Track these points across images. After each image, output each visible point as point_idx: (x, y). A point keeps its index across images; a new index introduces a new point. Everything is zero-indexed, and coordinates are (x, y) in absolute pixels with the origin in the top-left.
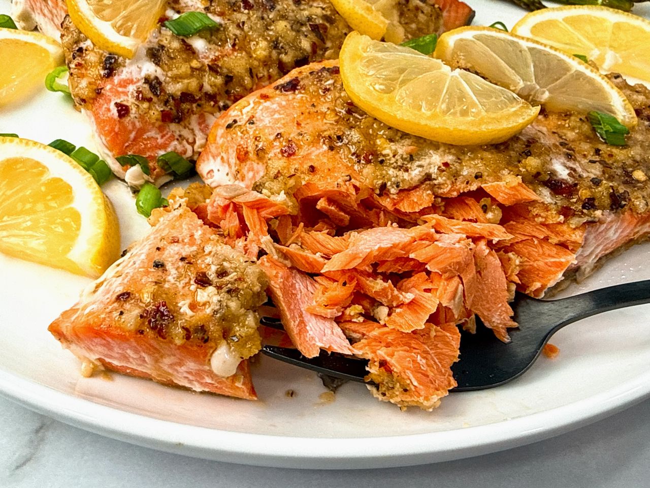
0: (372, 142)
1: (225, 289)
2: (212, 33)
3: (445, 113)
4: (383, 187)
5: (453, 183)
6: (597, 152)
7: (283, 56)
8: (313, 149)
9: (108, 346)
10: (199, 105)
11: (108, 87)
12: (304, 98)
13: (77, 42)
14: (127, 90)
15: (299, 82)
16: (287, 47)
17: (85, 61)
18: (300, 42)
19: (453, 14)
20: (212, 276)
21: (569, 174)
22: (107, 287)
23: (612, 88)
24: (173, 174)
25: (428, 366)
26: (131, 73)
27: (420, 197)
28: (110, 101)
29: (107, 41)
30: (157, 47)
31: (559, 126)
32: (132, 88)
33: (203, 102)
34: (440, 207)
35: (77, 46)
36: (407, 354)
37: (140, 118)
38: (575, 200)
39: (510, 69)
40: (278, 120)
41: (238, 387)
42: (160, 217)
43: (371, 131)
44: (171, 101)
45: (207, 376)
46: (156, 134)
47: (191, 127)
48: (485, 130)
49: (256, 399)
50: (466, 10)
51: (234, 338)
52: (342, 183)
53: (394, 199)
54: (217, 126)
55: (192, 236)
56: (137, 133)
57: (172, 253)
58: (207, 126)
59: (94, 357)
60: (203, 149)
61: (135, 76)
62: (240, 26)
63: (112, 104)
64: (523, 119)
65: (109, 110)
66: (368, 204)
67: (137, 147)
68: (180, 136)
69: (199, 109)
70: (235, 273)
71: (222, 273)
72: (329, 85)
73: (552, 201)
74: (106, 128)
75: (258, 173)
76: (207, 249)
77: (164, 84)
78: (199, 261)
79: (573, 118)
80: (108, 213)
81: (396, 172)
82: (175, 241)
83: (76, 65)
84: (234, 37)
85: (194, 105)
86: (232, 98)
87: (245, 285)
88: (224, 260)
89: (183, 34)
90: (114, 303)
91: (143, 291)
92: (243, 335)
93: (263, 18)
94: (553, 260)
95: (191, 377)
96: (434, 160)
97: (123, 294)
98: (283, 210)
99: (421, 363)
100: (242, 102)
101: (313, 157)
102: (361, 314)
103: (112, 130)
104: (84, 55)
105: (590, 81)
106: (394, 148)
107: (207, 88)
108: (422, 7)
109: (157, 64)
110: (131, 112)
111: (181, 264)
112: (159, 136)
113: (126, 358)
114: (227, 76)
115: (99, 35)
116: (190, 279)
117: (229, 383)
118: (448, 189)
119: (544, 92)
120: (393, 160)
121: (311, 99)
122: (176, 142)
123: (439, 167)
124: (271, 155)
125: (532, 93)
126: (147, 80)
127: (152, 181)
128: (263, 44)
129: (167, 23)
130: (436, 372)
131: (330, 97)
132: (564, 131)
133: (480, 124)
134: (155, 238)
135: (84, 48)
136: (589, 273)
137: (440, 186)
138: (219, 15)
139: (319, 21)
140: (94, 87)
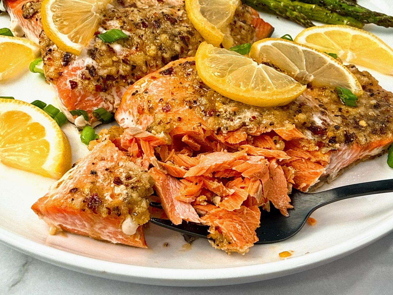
0: (213, 105)
1: (130, 186)
2: (125, 41)
3: (253, 88)
4: (219, 129)
5: (258, 128)
6: (340, 110)
7: (164, 54)
8: (181, 108)
9: (65, 218)
10: (117, 82)
11: (66, 71)
12: (176, 79)
13: (48, 46)
14: (76, 73)
15: (173, 69)
16: (167, 49)
17: (53, 56)
18: (174, 47)
19: (261, 30)
20: (123, 179)
21: (322, 123)
22: (65, 184)
23: (350, 73)
24: (102, 120)
25: (242, 229)
26: (79, 64)
27: (239, 136)
28: (67, 79)
29: (65, 45)
30: (93, 49)
31: (319, 95)
32: (79, 72)
33: (119, 80)
34: (251, 141)
35: (48, 48)
36: (231, 223)
37: (84, 89)
38: (325, 138)
39: (292, 63)
40: (161, 91)
41: (137, 241)
42: (94, 145)
43: (212, 98)
44: (101, 80)
45: (120, 234)
46: (92, 98)
47: (112, 94)
48: (275, 98)
49: (147, 247)
50: (269, 27)
51: (135, 214)
52: (196, 127)
53: (225, 136)
54: (127, 93)
55: (112, 156)
56: (82, 97)
57: (101, 166)
58: (121, 93)
59: (56, 224)
60: (119, 106)
61: (81, 66)
62: (140, 37)
63: (68, 81)
64: (297, 92)
65: (66, 84)
66: (211, 139)
67: (81, 105)
68: (106, 99)
69: (117, 84)
70: (136, 178)
71: (129, 178)
72: (190, 71)
73: (312, 139)
74: (64, 95)
75: (149, 121)
76: (121, 164)
77: (97, 70)
78: (116, 171)
79: (327, 91)
80: (65, 142)
81: (226, 121)
82: (103, 159)
83: (48, 59)
84: (137, 43)
85: (114, 82)
86: (136, 78)
87: (141, 184)
88: (130, 170)
89: (108, 41)
90: (69, 194)
91: (85, 187)
92: (140, 212)
93: (153, 33)
94: (313, 171)
95: (111, 235)
96: (248, 115)
97: (74, 189)
98: (163, 142)
99: (238, 228)
100: (141, 80)
101: (180, 113)
102: (205, 201)
103: (68, 96)
104: (52, 53)
105: (337, 70)
106: (225, 108)
107: (121, 72)
108: (243, 26)
109: (93, 59)
110: (78, 85)
111: (106, 172)
112: (94, 99)
113: (74, 224)
114: (133, 66)
115: (61, 42)
116: (111, 181)
117: (132, 238)
118: (255, 131)
119: (310, 76)
120: (225, 115)
121: (180, 79)
122: (103, 103)
123: (250, 119)
124: (157, 111)
125: (304, 76)
126: (88, 68)
127: (90, 124)
128: (153, 47)
129: (99, 35)
130: (247, 233)
131: (190, 78)
132: (322, 98)
133: (272, 95)
134: (91, 157)
135: (52, 49)
136: (334, 178)
137: (250, 129)
138: (128, 31)
139: (185, 35)
140: (58, 72)
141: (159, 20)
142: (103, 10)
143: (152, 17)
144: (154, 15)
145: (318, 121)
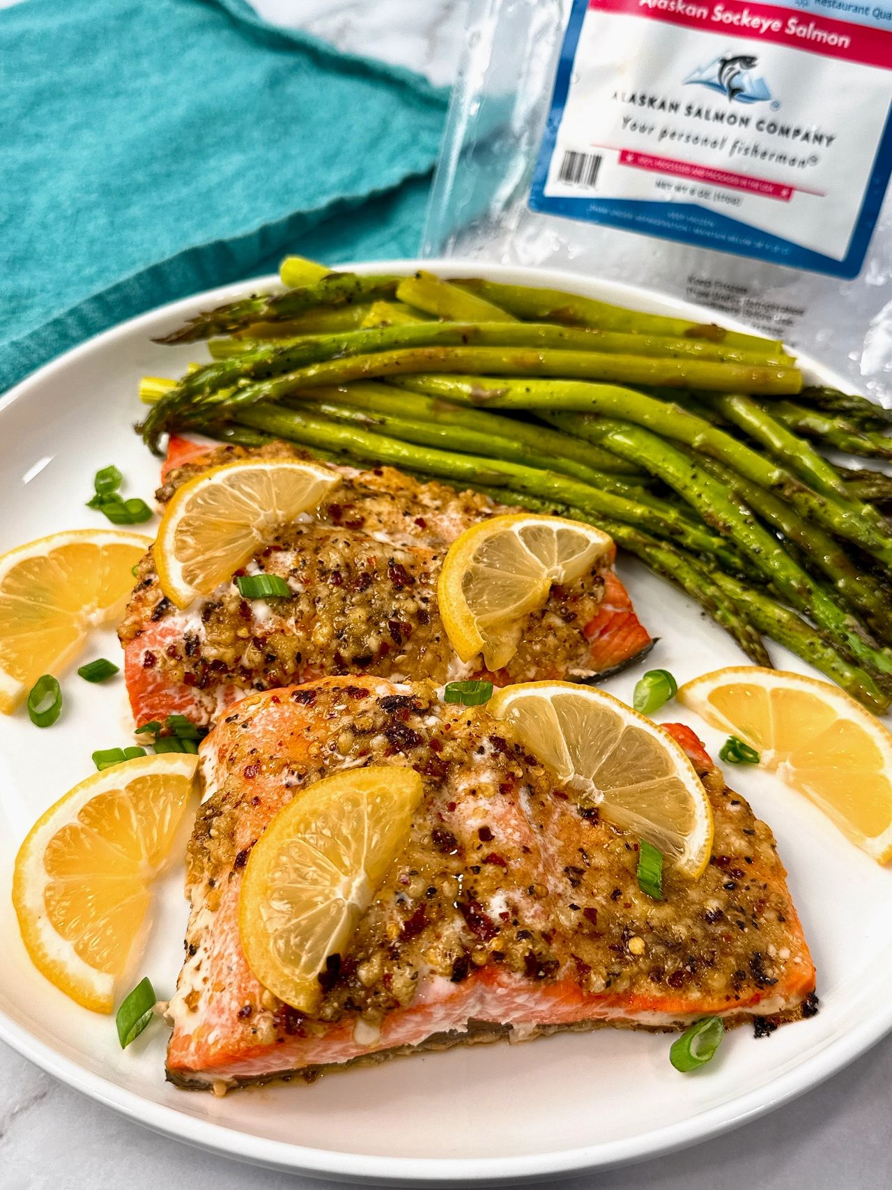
6: (614, 893)
7: (342, 651)
10: (229, 677)
11: (150, 631)
12: (306, 717)
13: (150, 572)
14: (166, 640)
15: (316, 695)
16: (351, 640)
17: (146, 596)
18: (368, 639)
21: (502, 915)
26: (176, 624)
28: (144, 647)
29: (170, 583)
30: (216, 603)
32: (169, 640)
33: (235, 674)
35: (149, 577)
37: (162, 674)
38: (479, 947)
40: (266, 733)
44: (201, 665)
46: (175, 692)
47: (215, 695)
56: (156, 687)
58: (232, 699)
61: (178, 628)
62: (314, 602)
63: (145, 650)
65: (137, 655)
67: (152, 700)
68: (200, 702)
69: (229, 680)
72: (337, 710)
74: (129, 674)
77: (201, 645)
79: (618, 841)
83: (136, 598)
84: (300, 614)
85: (224, 676)
86: (269, 679)
93: (344, 599)
103: (133, 677)
104: (148, 589)
107: (245, 662)
109: (204, 622)
110: (157, 664)
112: (177, 696)
114: (269, 656)
115: (168, 576)
119: (598, 795)
121: (313, 720)
122: (193, 707)
126: (187, 637)
128: (325, 630)
129: (241, 578)
132: (596, 852)
135: (153, 582)
138: (301, 582)
139: (404, 619)
140: (137, 628)
141: (375, 573)
142: (283, 524)
143: (363, 564)
144: (369, 560)
145: (496, 906)
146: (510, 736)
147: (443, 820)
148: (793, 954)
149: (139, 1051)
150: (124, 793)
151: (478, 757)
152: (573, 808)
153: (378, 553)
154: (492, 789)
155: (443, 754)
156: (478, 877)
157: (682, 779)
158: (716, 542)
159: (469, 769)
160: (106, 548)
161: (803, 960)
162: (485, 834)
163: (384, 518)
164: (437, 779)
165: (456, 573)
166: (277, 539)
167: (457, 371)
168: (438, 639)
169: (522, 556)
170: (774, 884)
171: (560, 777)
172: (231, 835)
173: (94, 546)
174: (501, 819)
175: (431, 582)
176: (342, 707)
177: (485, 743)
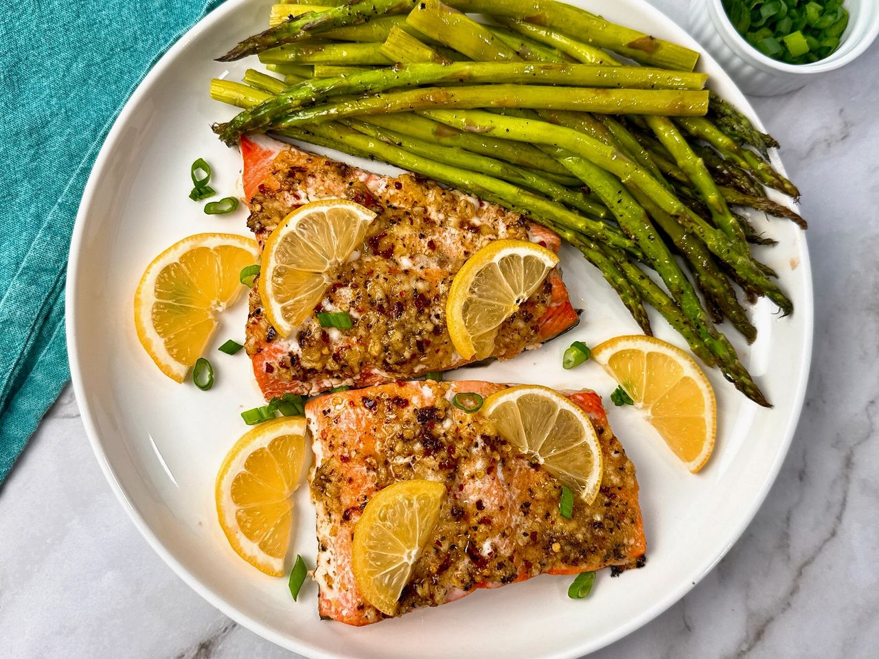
7: (387, 360)
10: (319, 375)
11: (266, 349)
12: (372, 421)
13: (258, 304)
14: (277, 356)
15: (377, 403)
16: (393, 353)
17: (259, 323)
18: (404, 352)
21: (490, 553)
26: (283, 346)
30: (306, 331)
32: (280, 356)
33: (323, 373)
35: (258, 307)
37: (279, 375)
44: (302, 372)
46: (287, 382)
47: (311, 382)
56: (275, 381)
61: (285, 349)
62: (368, 327)
63: (265, 362)
68: (302, 386)
72: (391, 419)
77: (300, 360)
83: (253, 322)
85: (316, 374)
89: (327, 324)
93: (387, 324)
101: (355, 472)
103: (260, 376)
104: (259, 317)
107: (329, 367)
109: (301, 345)
112: (288, 384)
114: (343, 366)
115: (272, 311)
121: (377, 422)
122: (298, 388)
124: (336, 453)
126: (291, 354)
128: (377, 348)
135: (261, 310)
138: (359, 312)
139: (426, 337)
140: (258, 347)
141: (406, 301)
142: (341, 264)
143: (397, 296)
144: (401, 294)
145: (486, 549)
146: (492, 434)
147: (456, 499)
148: (636, 541)
149: (302, 598)
150: (267, 450)
151: (474, 450)
152: (526, 462)
153: (406, 287)
154: (483, 473)
155: (456, 455)
156: (476, 532)
157: (589, 443)
158: (628, 243)
159: (470, 460)
160: (216, 249)
161: (641, 544)
162: (479, 505)
163: (407, 241)
164: (452, 471)
165: (458, 304)
166: (339, 277)
167: (456, 108)
168: (446, 343)
169: (501, 284)
170: (631, 501)
171: (520, 450)
172: (338, 498)
173: (208, 249)
174: (488, 492)
175: (442, 305)
176: (393, 416)
177: (479, 439)
